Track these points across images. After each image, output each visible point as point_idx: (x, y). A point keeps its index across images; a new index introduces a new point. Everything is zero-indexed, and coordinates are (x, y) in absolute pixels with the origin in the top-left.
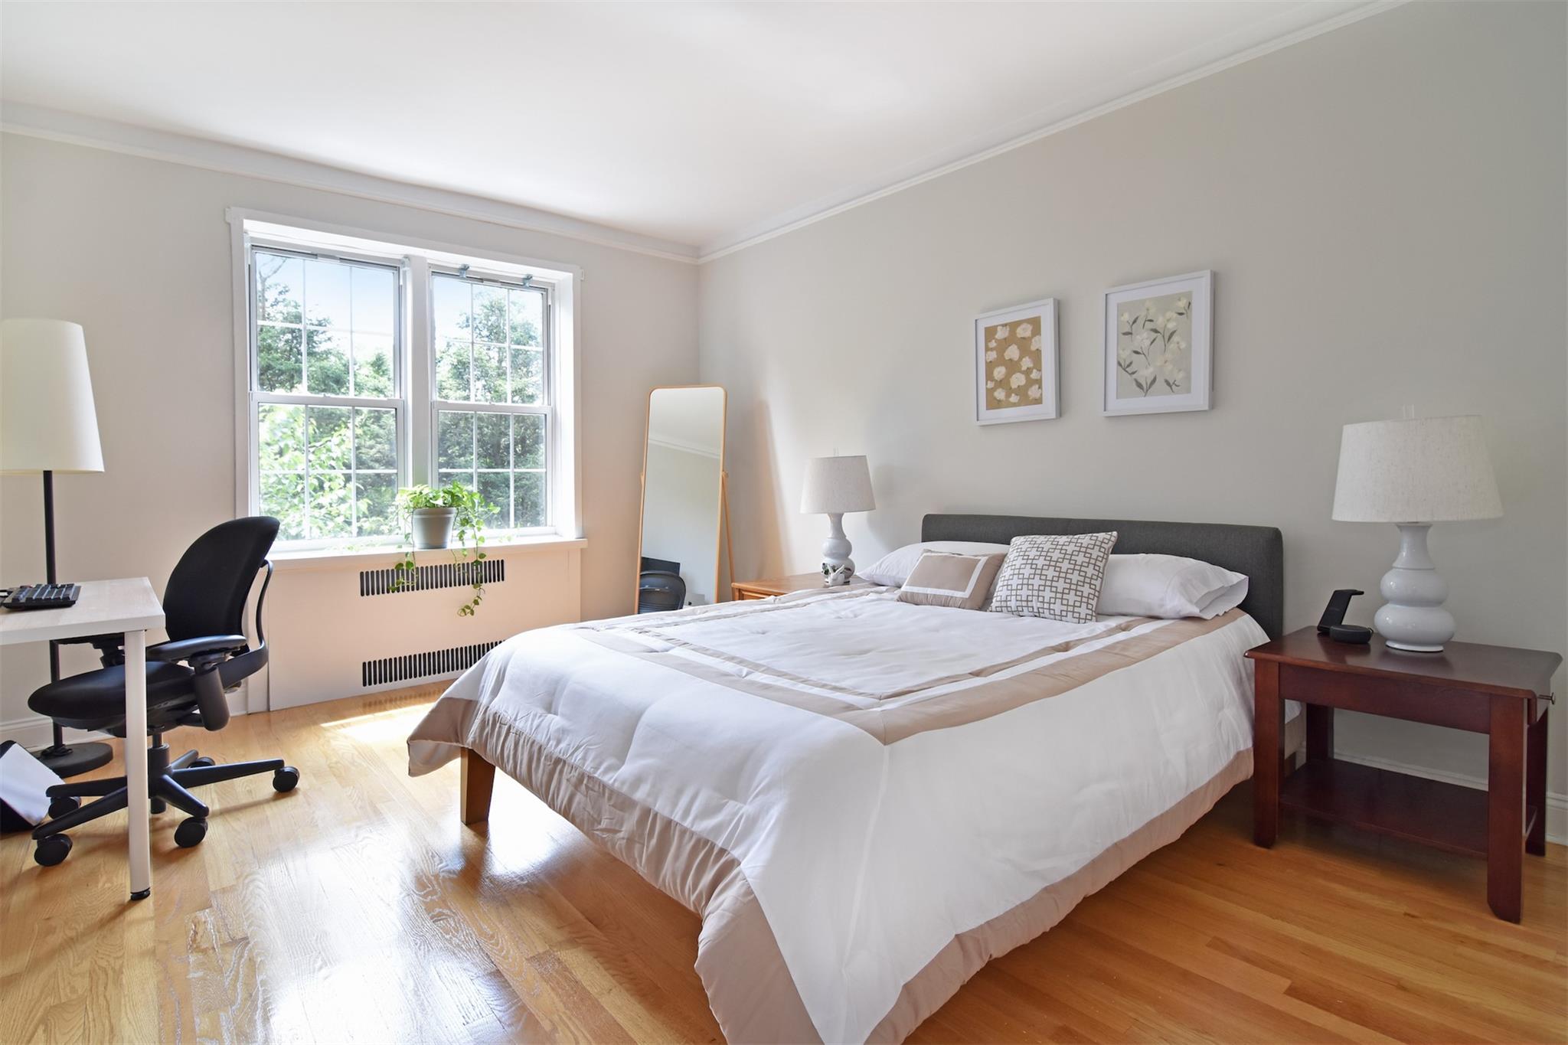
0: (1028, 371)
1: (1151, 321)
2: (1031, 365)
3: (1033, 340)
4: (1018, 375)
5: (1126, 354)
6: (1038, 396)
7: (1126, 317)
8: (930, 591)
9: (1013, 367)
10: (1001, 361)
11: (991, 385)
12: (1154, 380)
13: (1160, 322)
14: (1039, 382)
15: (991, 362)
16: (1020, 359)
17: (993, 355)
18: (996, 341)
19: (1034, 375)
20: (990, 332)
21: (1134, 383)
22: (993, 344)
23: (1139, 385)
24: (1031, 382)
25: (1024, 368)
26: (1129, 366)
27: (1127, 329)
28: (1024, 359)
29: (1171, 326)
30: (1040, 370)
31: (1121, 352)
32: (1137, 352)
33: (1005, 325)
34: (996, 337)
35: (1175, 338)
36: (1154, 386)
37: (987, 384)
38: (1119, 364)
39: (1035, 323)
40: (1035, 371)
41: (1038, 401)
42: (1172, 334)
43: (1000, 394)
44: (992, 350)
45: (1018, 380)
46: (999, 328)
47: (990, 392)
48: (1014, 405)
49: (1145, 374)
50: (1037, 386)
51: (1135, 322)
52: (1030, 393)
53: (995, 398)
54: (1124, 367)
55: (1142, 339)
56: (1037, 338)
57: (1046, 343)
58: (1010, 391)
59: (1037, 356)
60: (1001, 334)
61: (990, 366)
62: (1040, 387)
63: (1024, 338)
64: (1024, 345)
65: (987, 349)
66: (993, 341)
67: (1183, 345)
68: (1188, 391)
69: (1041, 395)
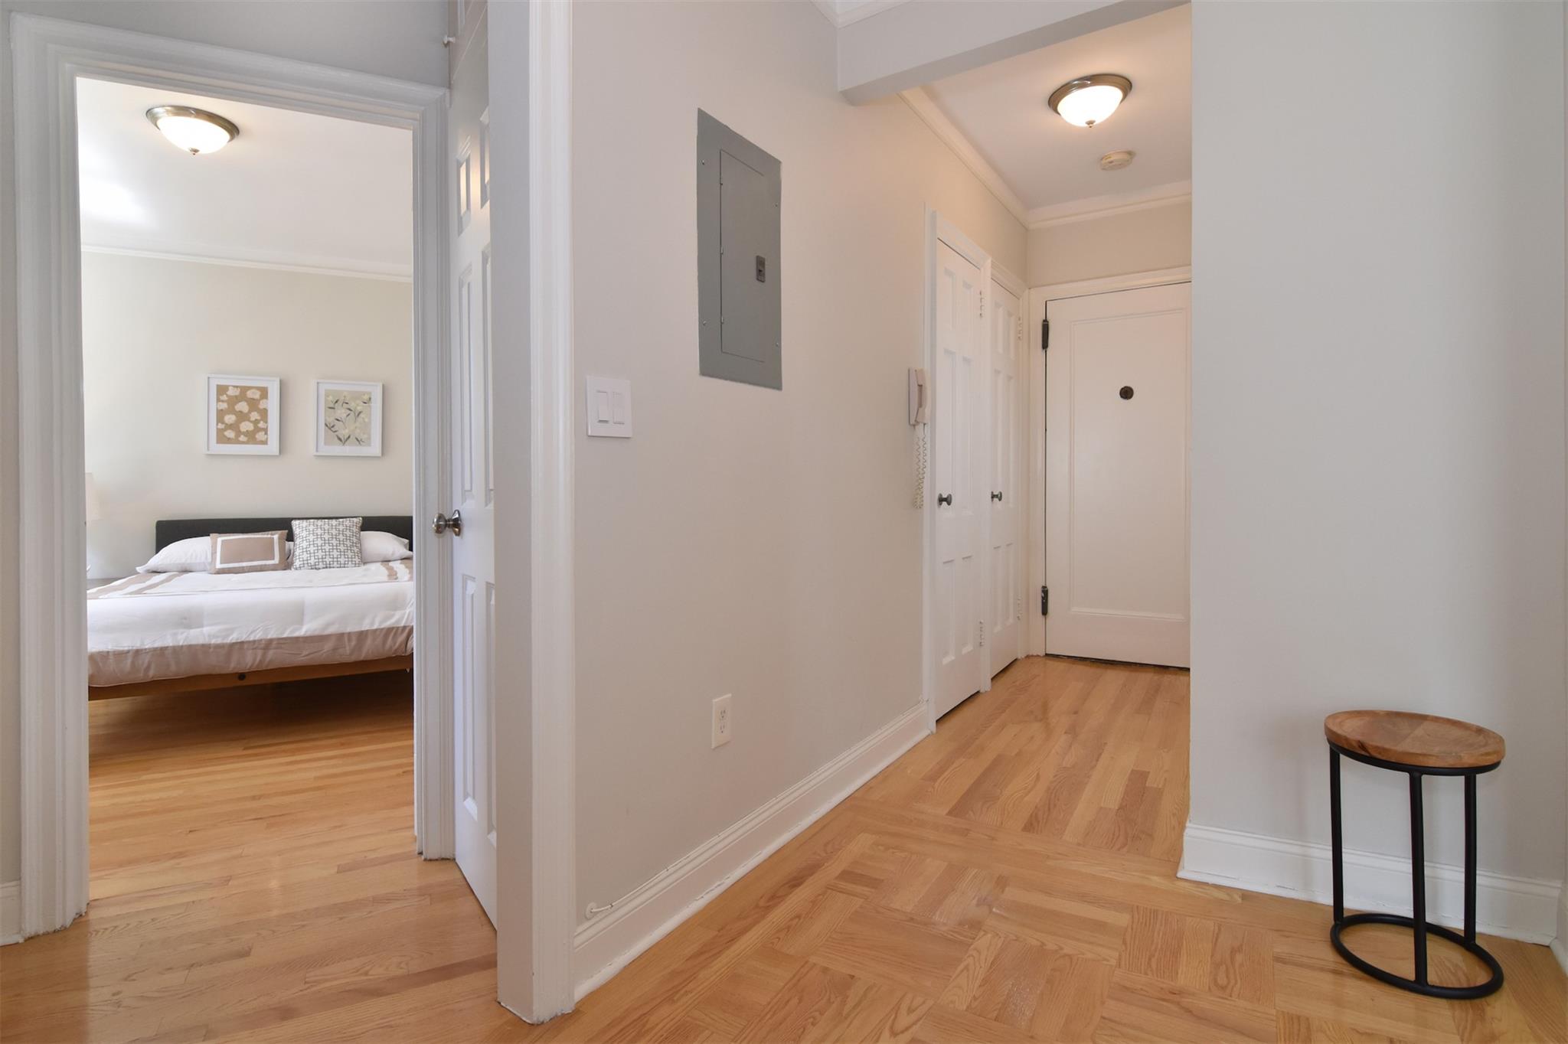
0: (256, 422)
1: (347, 403)
2: (259, 418)
3: (261, 402)
4: (247, 423)
5: (331, 420)
6: (264, 439)
7: (331, 398)
8: (244, 564)
9: (242, 417)
10: (231, 410)
11: (221, 426)
12: (349, 437)
13: (352, 405)
14: (266, 431)
15: (222, 410)
16: (250, 412)
17: (224, 406)
18: (227, 396)
19: (261, 425)
20: (222, 390)
21: (336, 438)
22: (224, 397)
23: (340, 439)
24: (257, 430)
25: (253, 419)
26: (333, 427)
27: (332, 406)
28: (253, 413)
29: (359, 408)
30: (266, 422)
31: (327, 418)
32: (338, 420)
33: (237, 387)
34: (228, 393)
35: (362, 415)
36: (348, 441)
37: (217, 425)
38: (326, 425)
39: (264, 392)
40: (262, 422)
41: (265, 443)
42: (360, 413)
43: (230, 434)
44: (223, 401)
45: (246, 426)
46: (230, 388)
47: (220, 432)
48: (243, 443)
49: (344, 433)
50: (263, 433)
51: (336, 402)
52: (257, 436)
53: (225, 436)
54: (330, 427)
55: (341, 412)
56: (264, 400)
57: (272, 404)
58: (239, 433)
59: (264, 413)
60: (231, 392)
61: (221, 414)
62: (266, 433)
63: (253, 399)
64: (253, 404)
65: (218, 400)
66: (225, 396)
67: (366, 420)
68: (369, 445)
69: (267, 439)
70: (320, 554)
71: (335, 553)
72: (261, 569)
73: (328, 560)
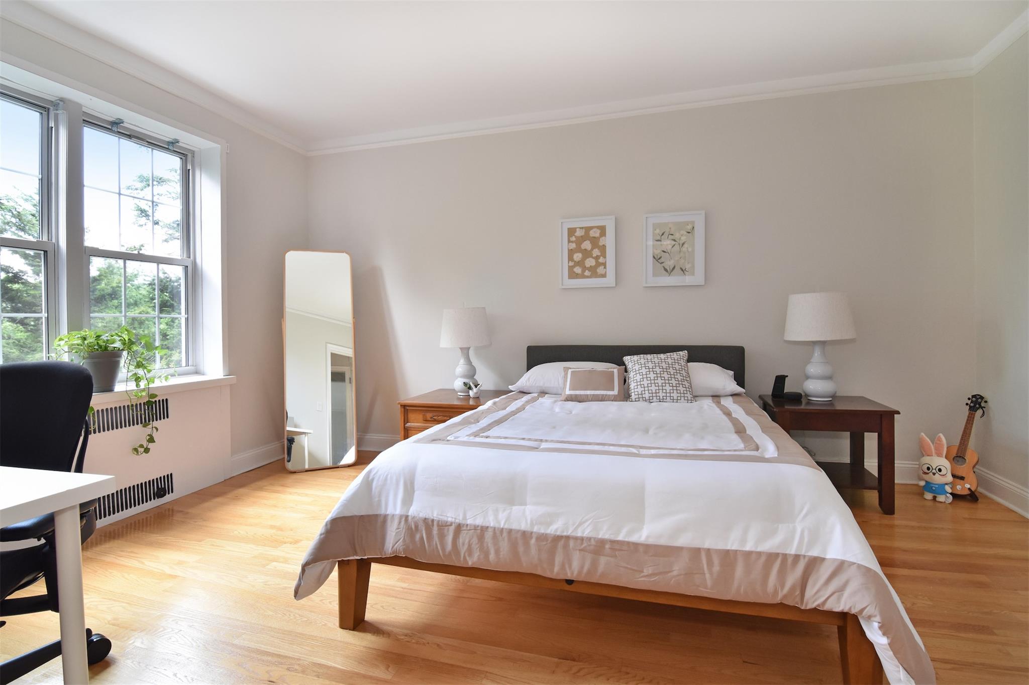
0: (597, 258)
1: (672, 235)
2: (599, 254)
3: (601, 239)
4: (591, 259)
5: (658, 252)
6: (603, 273)
7: (658, 231)
8: (589, 392)
9: (587, 254)
10: (578, 249)
11: (571, 264)
12: (674, 268)
13: (677, 236)
14: (604, 264)
15: (571, 250)
16: (592, 249)
17: (573, 246)
18: (576, 237)
19: (601, 260)
20: (571, 232)
21: (663, 268)
22: (573, 239)
23: (666, 270)
24: (598, 264)
25: (594, 255)
26: (659, 259)
27: (659, 238)
28: (594, 250)
29: (683, 239)
30: (605, 257)
31: (655, 251)
32: (664, 252)
33: (582, 228)
34: (576, 234)
35: (686, 245)
36: (674, 272)
37: (569, 263)
38: (654, 257)
39: (603, 230)
40: (601, 257)
41: (604, 276)
42: (683, 244)
43: (578, 270)
44: (572, 242)
45: (590, 262)
46: (578, 230)
47: (571, 269)
48: (588, 277)
49: (669, 264)
50: (603, 267)
51: (663, 234)
52: (598, 270)
53: (574, 272)
54: (657, 259)
55: (667, 243)
56: (603, 238)
57: (609, 241)
58: (584, 268)
59: (603, 249)
60: (579, 233)
61: (571, 253)
62: (605, 268)
63: (594, 237)
64: (595, 242)
65: (569, 241)
66: (574, 237)
67: (690, 250)
68: (693, 274)
69: (606, 272)
70: (653, 388)
71: (668, 388)
72: (602, 399)
73: (661, 394)
